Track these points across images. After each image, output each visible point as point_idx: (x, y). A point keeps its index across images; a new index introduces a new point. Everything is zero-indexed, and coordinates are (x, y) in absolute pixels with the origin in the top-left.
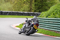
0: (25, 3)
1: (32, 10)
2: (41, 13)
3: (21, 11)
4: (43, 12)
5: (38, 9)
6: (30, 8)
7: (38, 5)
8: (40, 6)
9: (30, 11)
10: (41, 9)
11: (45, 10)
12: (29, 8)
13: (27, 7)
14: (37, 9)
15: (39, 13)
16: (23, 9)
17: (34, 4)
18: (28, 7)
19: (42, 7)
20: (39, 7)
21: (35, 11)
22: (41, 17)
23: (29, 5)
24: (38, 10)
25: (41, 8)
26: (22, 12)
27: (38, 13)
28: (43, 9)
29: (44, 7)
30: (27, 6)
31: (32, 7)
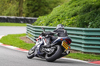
0: (10, 2)
1: (23, 13)
2: (37, 19)
3: (4, 15)
4: (40, 17)
5: (33, 12)
6: (20, 9)
7: (32, 5)
8: (36, 6)
9: (19, 14)
10: (37, 12)
11: (45, 14)
12: (17, 10)
13: (14, 8)
14: (30, 11)
15: (35, 18)
16: (7, 12)
17: (26, 3)
18: (16, 8)
19: (39, 8)
20: (34, 8)
21: (28, 14)
22: (37, 24)
23: (18, 5)
24: (32, 14)
25: (37, 10)
26: (5, 17)
27: (32, 18)
29: (42, 8)
30: (15, 6)
31: (22, 9)
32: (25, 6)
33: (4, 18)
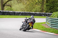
1: (44, 10)
2: (52, 14)
4: (54, 13)
5: (49, 10)
6: (42, 8)
7: (49, 6)
9: (42, 11)
10: (52, 10)
11: (56, 11)
12: (40, 9)
13: (39, 7)
14: (48, 9)
16: (35, 10)
20: (50, 8)
21: (47, 11)
22: (52, 17)
23: (41, 6)
24: (49, 11)
27: (49, 13)
28: (55, 9)
30: (39, 6)
32: (45, 6)
33: (33, 13)
